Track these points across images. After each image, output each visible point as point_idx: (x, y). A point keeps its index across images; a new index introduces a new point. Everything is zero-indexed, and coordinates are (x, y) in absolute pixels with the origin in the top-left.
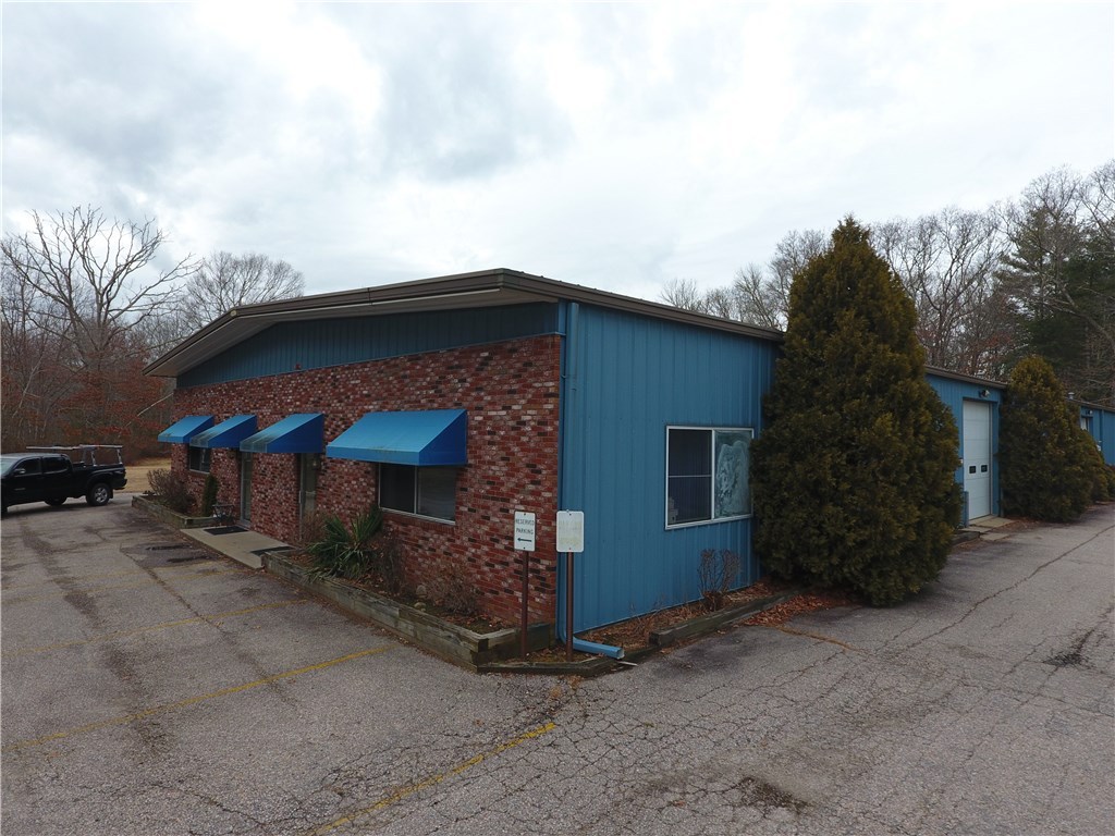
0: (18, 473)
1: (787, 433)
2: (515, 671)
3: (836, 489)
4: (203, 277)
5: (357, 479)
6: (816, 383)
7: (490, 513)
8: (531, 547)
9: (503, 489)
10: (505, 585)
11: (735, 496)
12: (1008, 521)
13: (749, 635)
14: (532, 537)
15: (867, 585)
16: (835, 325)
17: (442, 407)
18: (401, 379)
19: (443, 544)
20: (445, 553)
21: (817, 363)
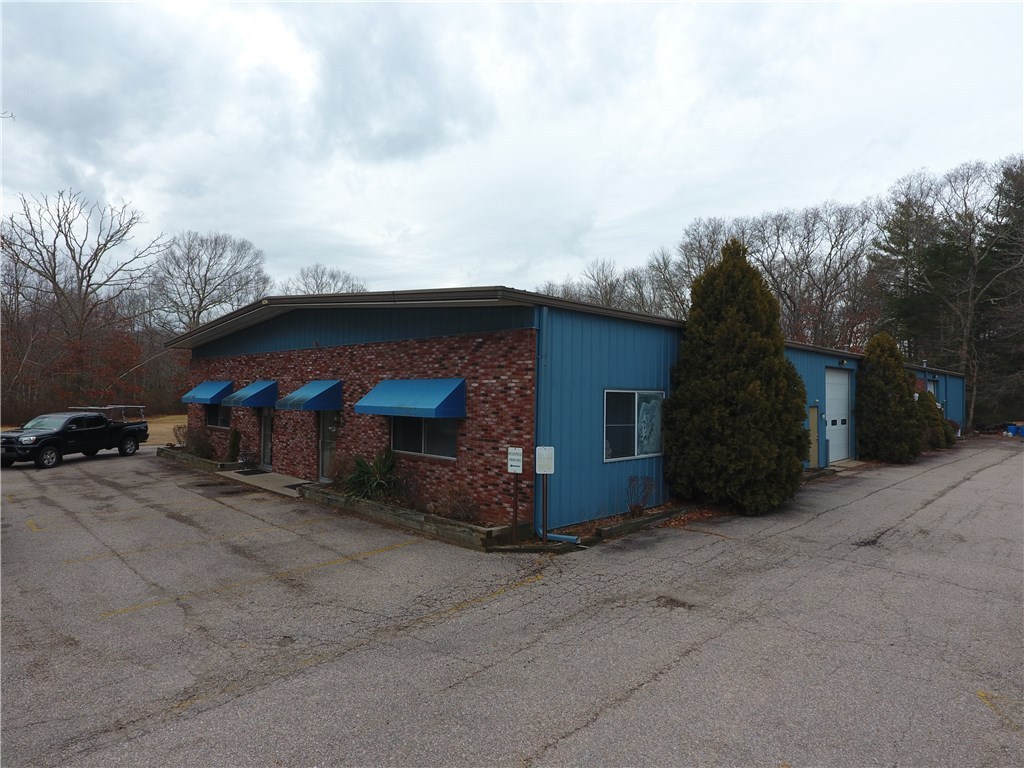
0: (70, 428)
1: (688, 394)
2: (511, 551)
3: (722, 434)
4: (172, 253)
5: (373, 430)
6: (709, 358)
7: (484, 450)
8: (519, 470)
9: (494, 434)
10: (496, 499)
11: (652, 440)
12: (861, 463)
13: (661, 532)
14: (521, 464)
15: (743, 500)
16: (722, 317)
17: (445, 376)
18: (411, 356)
19: (447, 474)
20: (449, 480)
21: (708, 343)
